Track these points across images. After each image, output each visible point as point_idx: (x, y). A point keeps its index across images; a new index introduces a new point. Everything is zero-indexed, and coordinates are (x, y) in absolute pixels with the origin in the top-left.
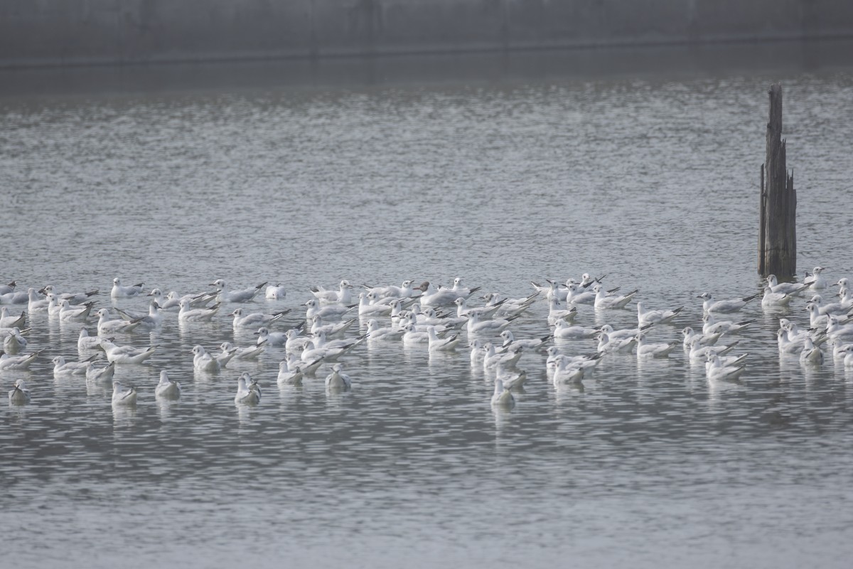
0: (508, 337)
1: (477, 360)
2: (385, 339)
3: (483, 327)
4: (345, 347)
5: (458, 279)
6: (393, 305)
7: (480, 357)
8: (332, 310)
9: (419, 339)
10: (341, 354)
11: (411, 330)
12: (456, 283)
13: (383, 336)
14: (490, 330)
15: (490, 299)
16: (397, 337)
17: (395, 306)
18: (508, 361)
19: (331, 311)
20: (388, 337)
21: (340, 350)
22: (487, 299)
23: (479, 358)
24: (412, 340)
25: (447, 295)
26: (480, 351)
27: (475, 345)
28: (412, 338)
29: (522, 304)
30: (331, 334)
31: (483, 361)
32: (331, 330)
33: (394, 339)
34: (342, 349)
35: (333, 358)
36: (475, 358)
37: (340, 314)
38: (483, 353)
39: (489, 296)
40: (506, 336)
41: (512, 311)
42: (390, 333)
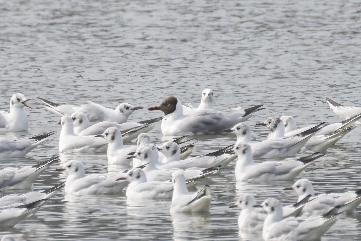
0: (304, 190)
1: (250, 229)
2: (95, 193)
3: (261, 173)
4: (30, 206)
5: (207, 91)
6: (110, 137)
7: (255, 222)
8: (8, 143)
9: (152, 193)
10: (22, 218)
11: (138, 177)
12: (204, 98)
13: (93, 188)
14: (272, 177)
15: (276, 126)
16: (115, 189)
17: (113, 138)
18: (311, 229)
19: (6, 146)
20: (101, 190)
21: (21, 211)
22: (271, 126)
23: (253, 225)
24: (141, 195)
25: (208, 118)
26: (255, 212)
27: (247, 203)
28: (141, 191)
29: (330, 134)
30: (12, 185)
31: (261, 229)
32: (11, 177)
33: (111, 194)
34: (24, 209)
35: (9, 224)
36: (247, 225)
37: (21, 149)
38: (260, 216)
39: (274, 120)
40: (301, 188)
41: (314, 145)
42: (104, 183)
